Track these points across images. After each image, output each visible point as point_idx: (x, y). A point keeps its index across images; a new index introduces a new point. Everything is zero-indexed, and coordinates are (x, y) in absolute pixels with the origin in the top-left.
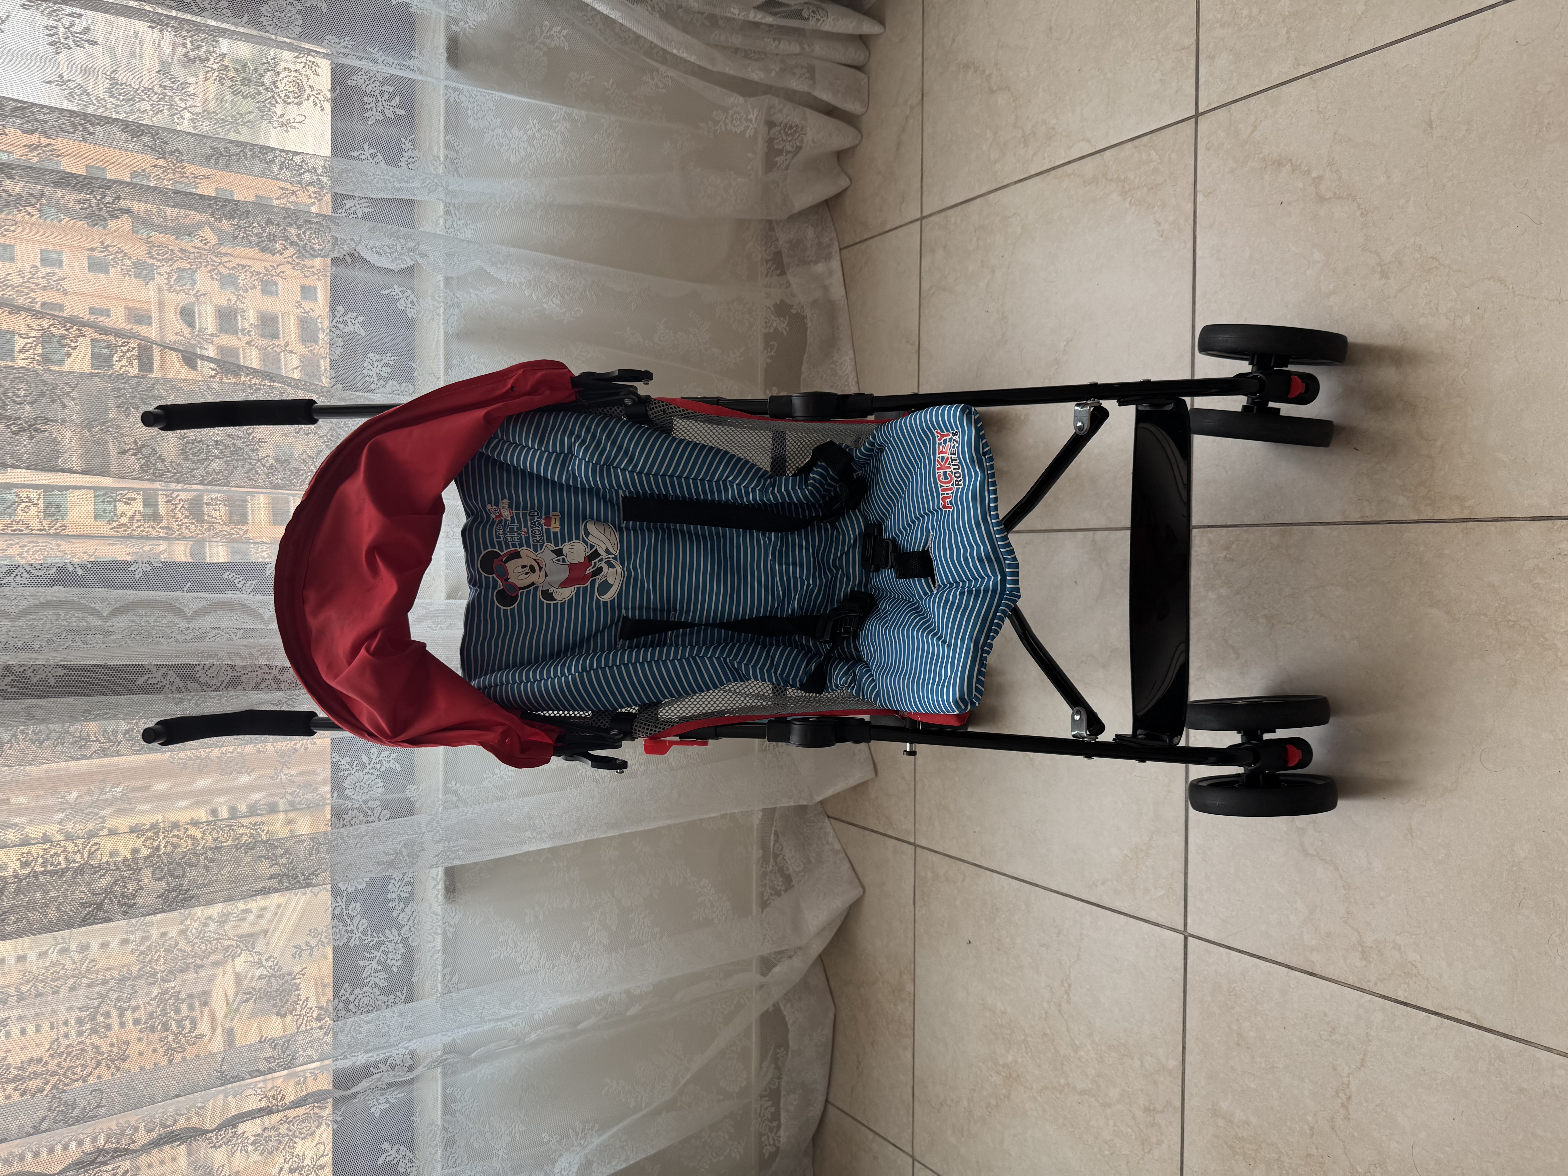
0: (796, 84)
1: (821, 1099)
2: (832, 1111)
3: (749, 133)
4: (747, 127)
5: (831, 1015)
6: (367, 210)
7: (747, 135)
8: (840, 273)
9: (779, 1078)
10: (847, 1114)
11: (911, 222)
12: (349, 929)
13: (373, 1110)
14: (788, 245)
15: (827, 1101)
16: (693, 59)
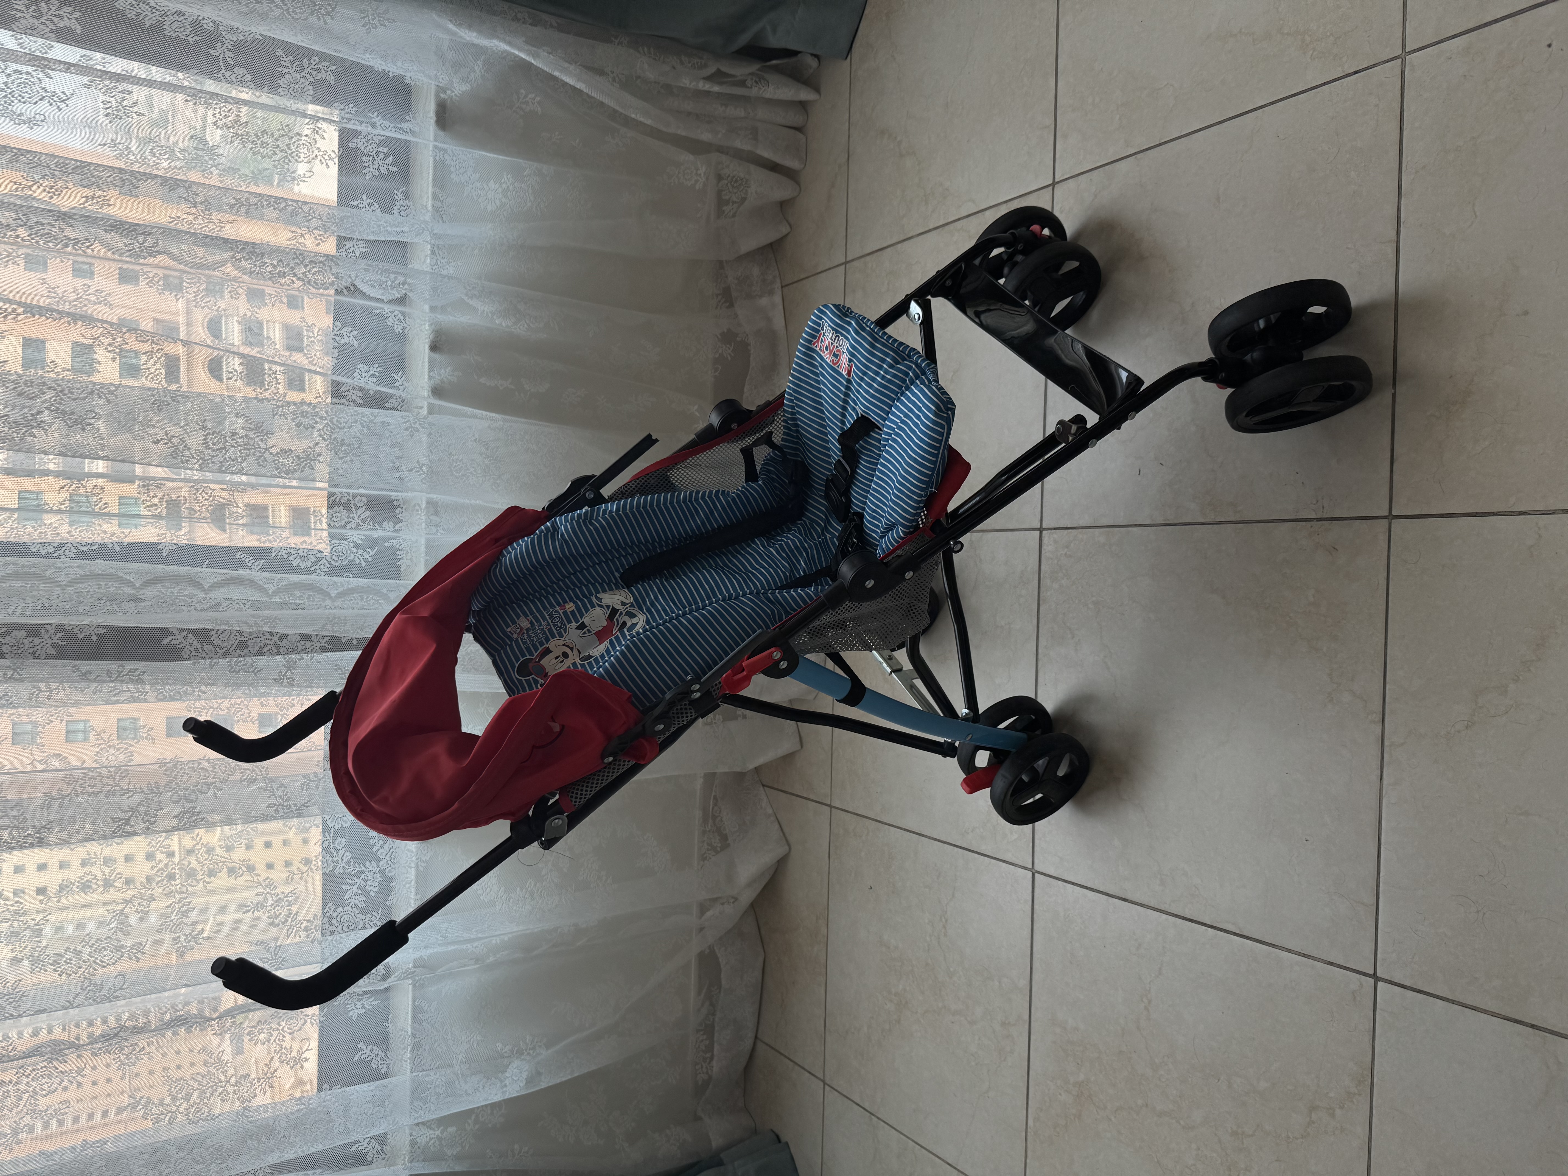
0: (740, 143)
1: (751, 1035)
2: (760, 1047)
3: (699, 186)
4: (697, 181)
5: (761, 959)
6: (364, 250)
7: (697, 187)
8: (781, 307)
9: (714, 1014)
10: (772, 1048)
11: (838, 266)
12: (335, 859)
13: (351, 1013)
14: (736, 282)
15: (756, 1037)
16: (649, 122)
